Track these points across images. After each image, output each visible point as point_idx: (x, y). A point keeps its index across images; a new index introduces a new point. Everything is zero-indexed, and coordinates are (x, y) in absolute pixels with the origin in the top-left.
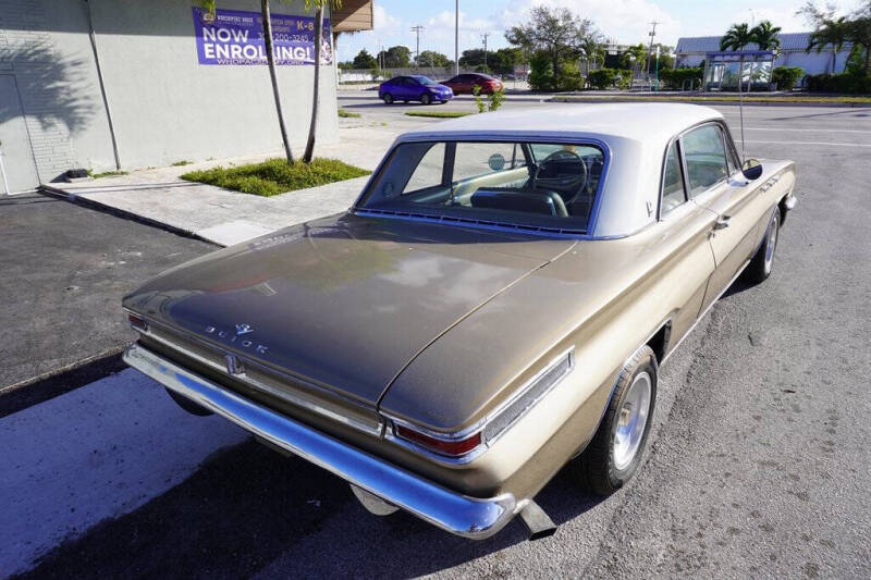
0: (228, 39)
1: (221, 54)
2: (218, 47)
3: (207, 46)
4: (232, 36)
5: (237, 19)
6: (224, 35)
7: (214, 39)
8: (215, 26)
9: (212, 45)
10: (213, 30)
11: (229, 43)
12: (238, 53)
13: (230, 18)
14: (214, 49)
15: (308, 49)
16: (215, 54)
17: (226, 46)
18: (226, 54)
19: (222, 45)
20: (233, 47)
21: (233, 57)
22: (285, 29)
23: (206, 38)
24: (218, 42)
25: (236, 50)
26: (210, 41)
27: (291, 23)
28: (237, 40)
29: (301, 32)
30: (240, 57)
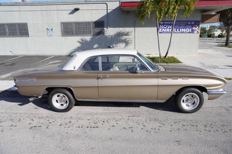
0: (166, 27)
1: (164, 31)
2: (163, 29)
3: (160, 29)
4: (167, 27)
5: (170, 23)
6: (165, 27)
7: (162, 27)
8: (163, 24)
9: (161, 29)
10: (162, 26)
11: (166, 28)
12: (168, 31)
13: (168, 23)
14: (162, 30)
15: (191, 29)
16: (162, 31)
17: (165, 29)
18: (165, 31)
19: (164, 29)
20: (167, 29)
21: (167, 31)
22: (184, 24)
23: (160, 28)
24: (163, 28)
25: (168, 30)
26: (161, 28)
27: (187, 22)
28: (169, 27)
29: (189, 25)
30: (169, 31)
